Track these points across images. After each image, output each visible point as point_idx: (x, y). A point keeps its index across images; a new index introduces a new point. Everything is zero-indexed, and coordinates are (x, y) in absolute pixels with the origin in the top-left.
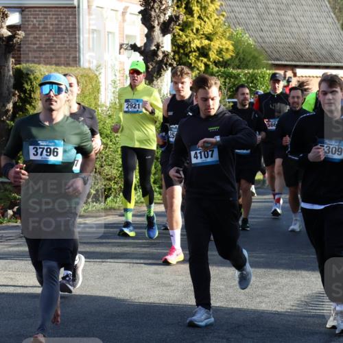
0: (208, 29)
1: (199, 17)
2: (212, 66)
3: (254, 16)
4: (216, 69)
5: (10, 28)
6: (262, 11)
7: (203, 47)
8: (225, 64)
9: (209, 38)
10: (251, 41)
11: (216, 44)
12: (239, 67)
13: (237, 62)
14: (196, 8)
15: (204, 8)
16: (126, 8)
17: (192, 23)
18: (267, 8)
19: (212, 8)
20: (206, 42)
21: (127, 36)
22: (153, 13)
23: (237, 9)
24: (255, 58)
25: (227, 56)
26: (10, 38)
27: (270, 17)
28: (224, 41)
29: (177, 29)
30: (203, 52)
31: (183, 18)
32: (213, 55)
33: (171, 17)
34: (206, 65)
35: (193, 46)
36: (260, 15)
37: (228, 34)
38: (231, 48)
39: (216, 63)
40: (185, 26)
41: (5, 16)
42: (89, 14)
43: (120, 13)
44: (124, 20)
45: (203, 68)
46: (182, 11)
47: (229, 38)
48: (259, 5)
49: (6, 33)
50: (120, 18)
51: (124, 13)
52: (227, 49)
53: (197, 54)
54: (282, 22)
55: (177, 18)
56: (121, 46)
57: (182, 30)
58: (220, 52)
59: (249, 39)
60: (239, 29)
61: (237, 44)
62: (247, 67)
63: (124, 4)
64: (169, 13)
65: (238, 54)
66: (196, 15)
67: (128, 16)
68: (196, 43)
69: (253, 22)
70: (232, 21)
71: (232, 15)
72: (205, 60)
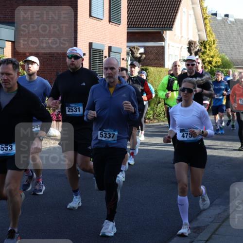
0: (212, 54)
1: (209, 50)
2: (213, 67)
3: (229, 49)
4: (215, 69)
5: (140, 54)
6: (232, 48)
7: (210, 61)
8: (218, 67)
9: (212, 57)
10: (228, 58)
11: (215, 60)
12: (223, 68)
13: (222, 66)
14: (208, 46)
15: (211, 46)
16: (182, 47)
17: (206, 52)
18: (234, 47)
19: (213, 46)
20: (211, 59)
21: (182, 57)
22: (192, 48)
23: (223, 47)
24: (229, 65)
25: (219, 64)
26: (140, 57)
27: (235, 50)
28: (218, 58)
29: (200, 54)
30: (210, 62)
31: (203, 50)
32: (214, 64)
33: (198, 50)
34: (211, 67)
35: (206, 60)
36: (231, 49)
37: (219, 56)
38: (220, 61)
39: (215, 67)
40: (203, 53)
41: (138, 49)
42: (169, 48)
43: (180, 49)
44: (181, 51)
45: (210, 68)
46: (203, 47)
47: (220, 57)
48: (231, 45)
49: (139, 55)
50: (180, 50)
51: (181, 48)
52: (219, 62)
53: (208, 63)
54: (239, 52)
55: (201, 50)
56: (180, 60)
57: (202, 54)
58: (216, 62)
59: (227, 58)
60: (223, 54)
61: (223, 59)
62: (226, 68)
63: (181, 45)
64: (198, 48)
65: (223, 63)
66: (208, 49)
67: (182, 49)
68: (208, 59)
69: (229, 52)
70: (221, 51)
71: (221, 49)
72: (211, 65)
